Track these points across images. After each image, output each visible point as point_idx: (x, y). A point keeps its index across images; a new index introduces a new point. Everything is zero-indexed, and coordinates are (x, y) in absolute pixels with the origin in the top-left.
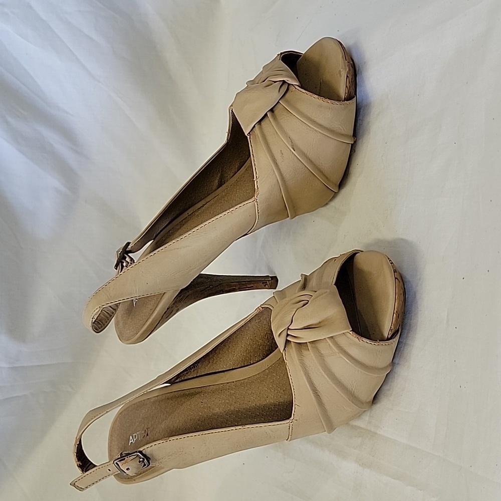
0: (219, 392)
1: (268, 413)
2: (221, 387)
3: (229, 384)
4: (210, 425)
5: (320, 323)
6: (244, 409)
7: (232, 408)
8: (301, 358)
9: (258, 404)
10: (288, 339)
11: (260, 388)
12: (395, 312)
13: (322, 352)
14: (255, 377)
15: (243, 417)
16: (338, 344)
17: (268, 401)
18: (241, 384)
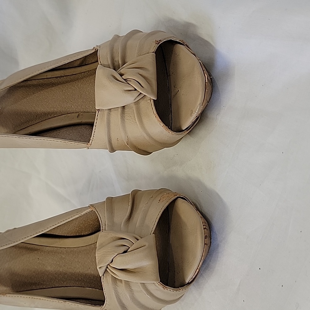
0: (53, 254)
1: (88, 280)
2: (55, 250)
3: (62, 249)
4: (42, 279)
5: (135, 269)
6: (70, 273)
7: (61, 270)
8: (115, 287)
9: (81, 272)
10: (107, 269)
11: (85, 259)
12: (198, 268)
13: (133, 289)
14: (83, 248)
15: (68, 279)
16: (146, 288)
17: (89, 272)
18: (70, 251)
